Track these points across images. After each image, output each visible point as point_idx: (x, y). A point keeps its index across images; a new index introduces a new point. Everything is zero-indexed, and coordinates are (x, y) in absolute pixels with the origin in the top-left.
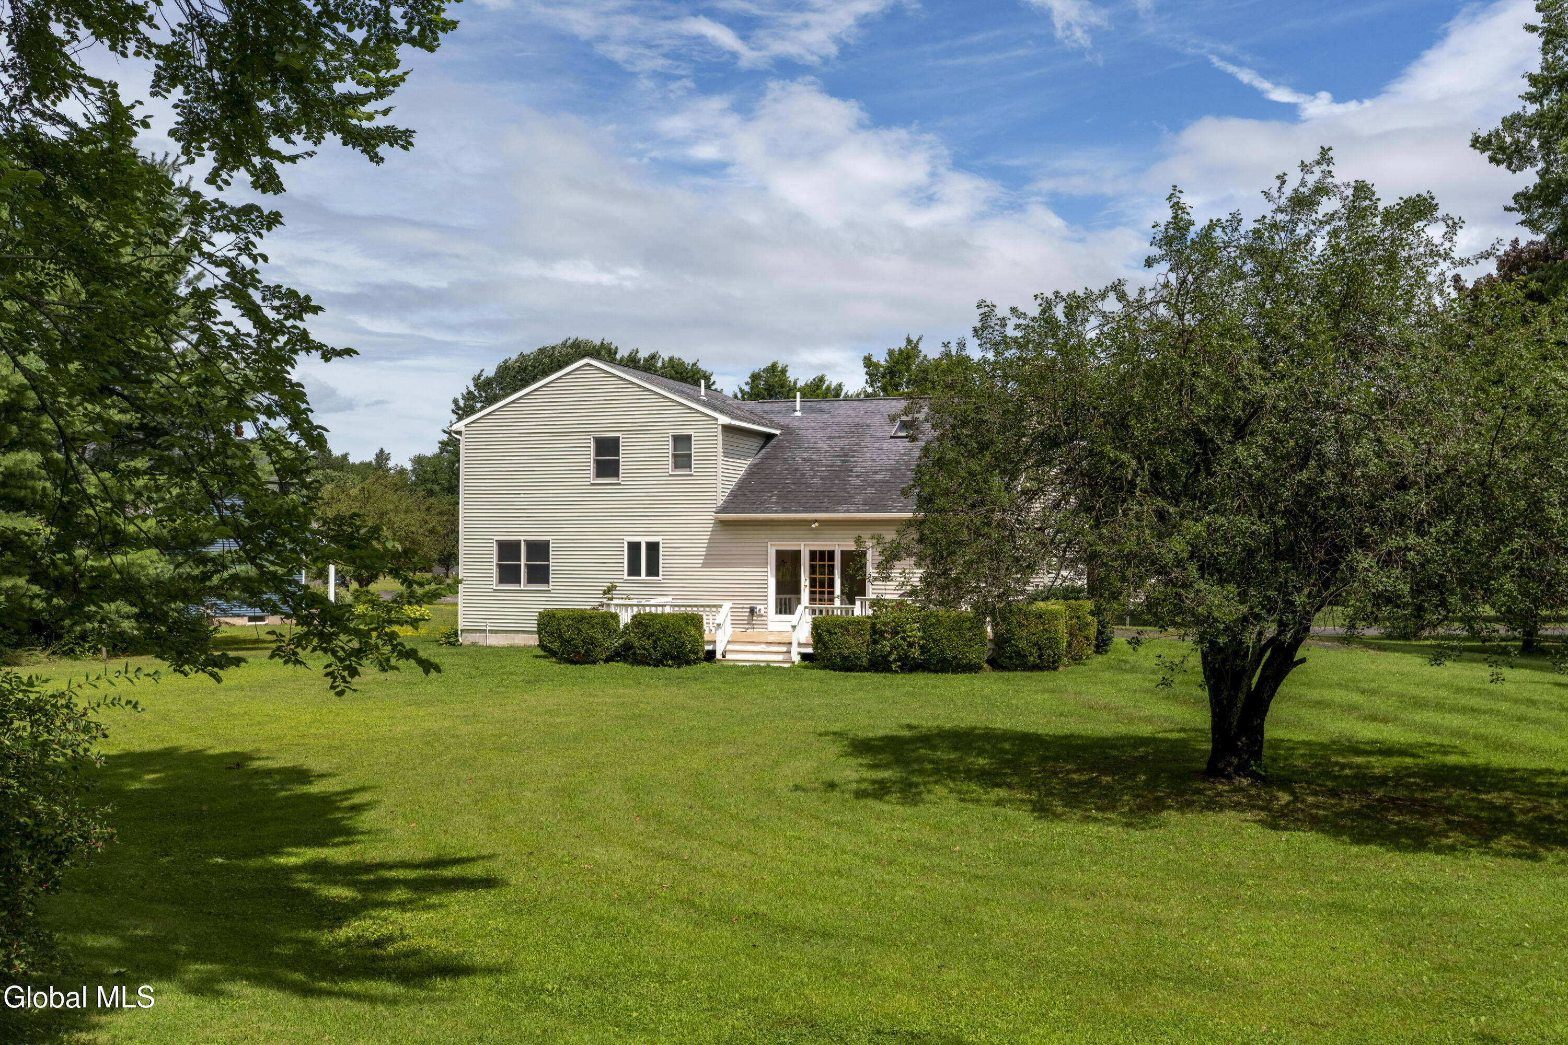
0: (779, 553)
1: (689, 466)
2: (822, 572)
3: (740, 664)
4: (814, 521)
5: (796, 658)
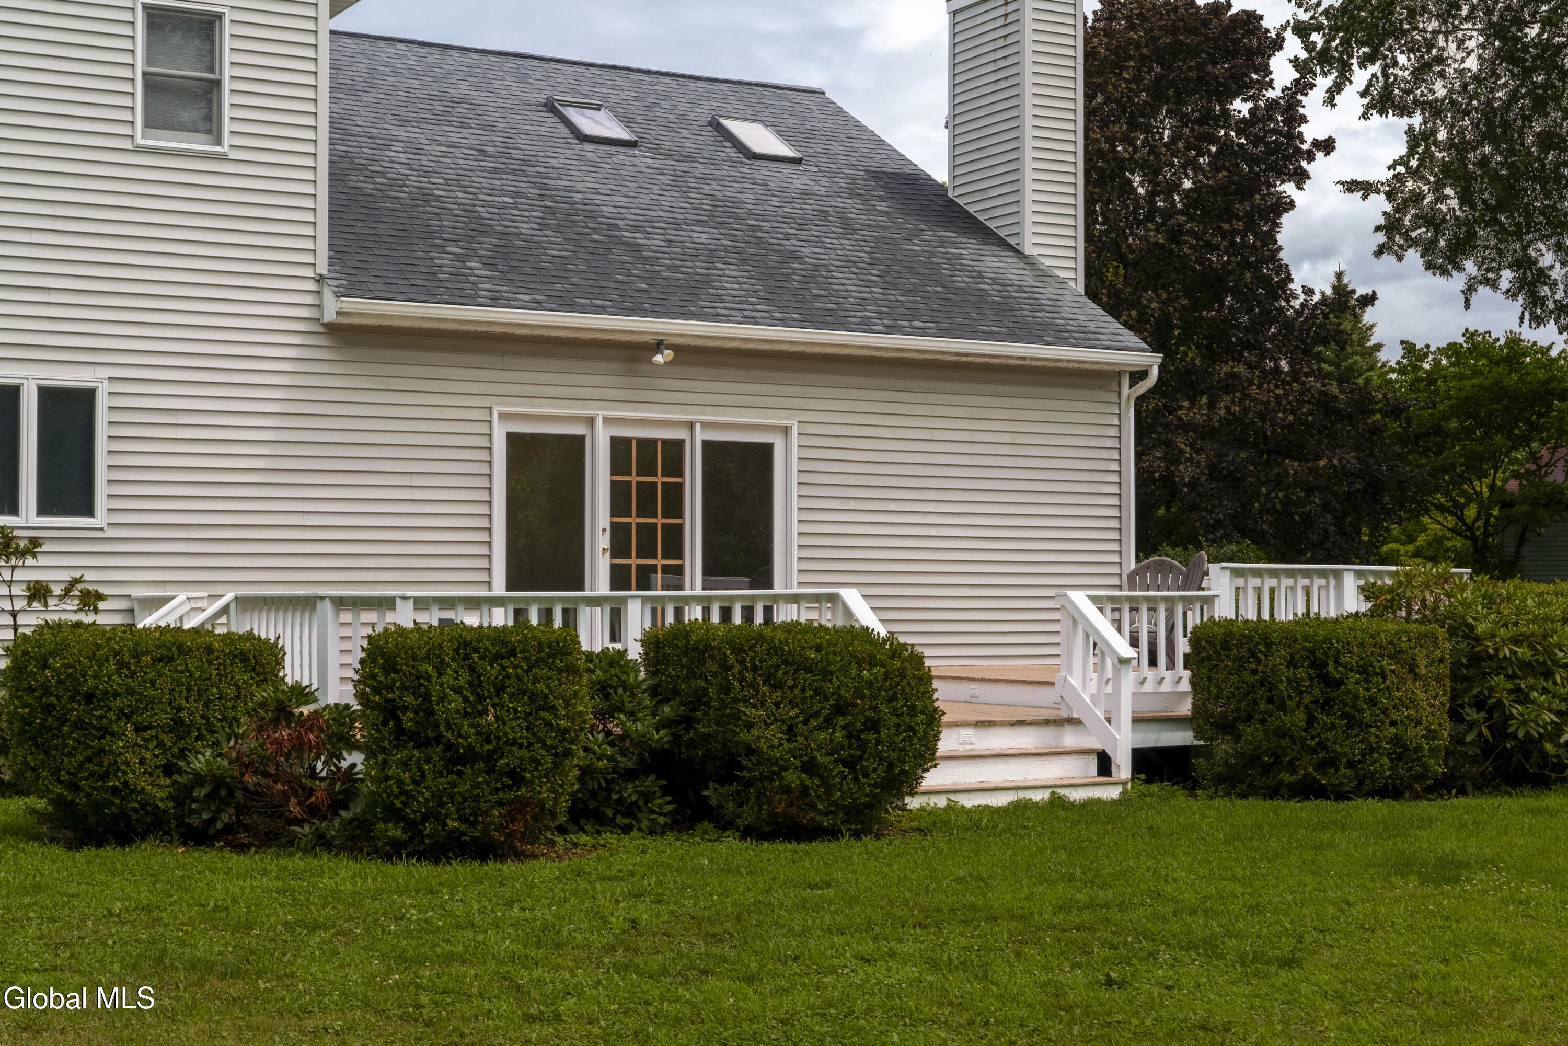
0: (517, 443)
2: (646, 508)
3: (968, 802)
4: (658, 345)
5: (1123, 769)
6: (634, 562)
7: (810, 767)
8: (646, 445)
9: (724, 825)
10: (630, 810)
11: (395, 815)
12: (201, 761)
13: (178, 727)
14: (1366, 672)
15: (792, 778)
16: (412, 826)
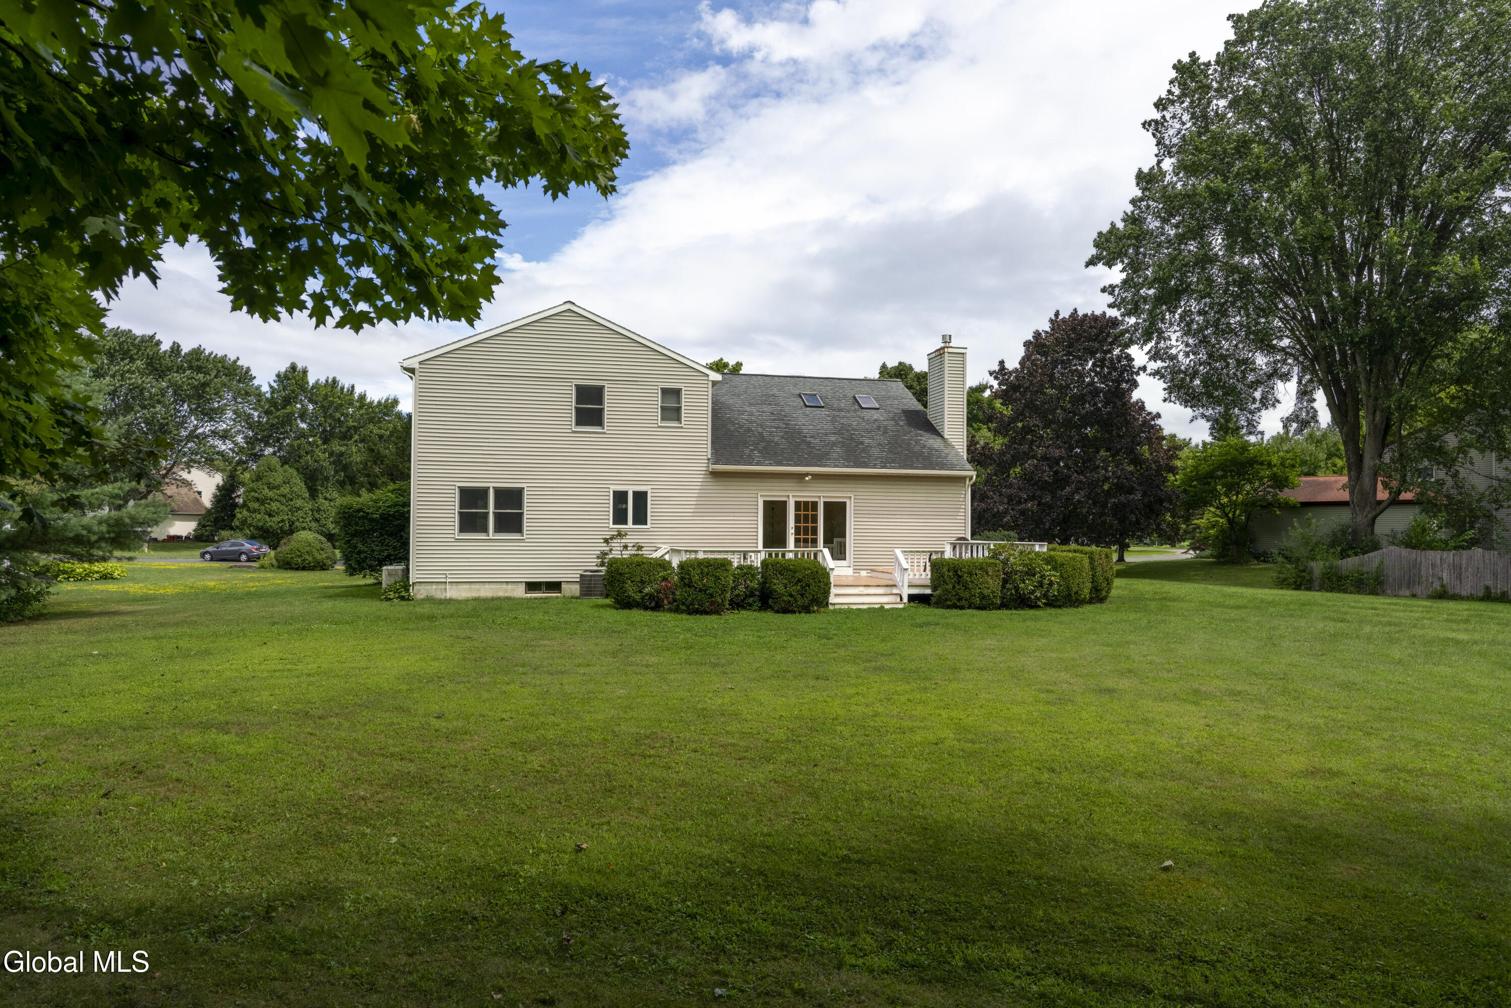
0: (766, 503)
1: (679, 419)
2: (806, 521)
3: (854, 607)
4: (807, 474)
5: (905, 600)
6: (802, 537)
7: (791, 595)
8: (806, 503)
9: (772, 608)
10: (750, 605)
11: (683, 604)
12: (647, 590)
13: (642, 582)
14: (970, 574)
15: (785, 599)
16: (688, 607)
